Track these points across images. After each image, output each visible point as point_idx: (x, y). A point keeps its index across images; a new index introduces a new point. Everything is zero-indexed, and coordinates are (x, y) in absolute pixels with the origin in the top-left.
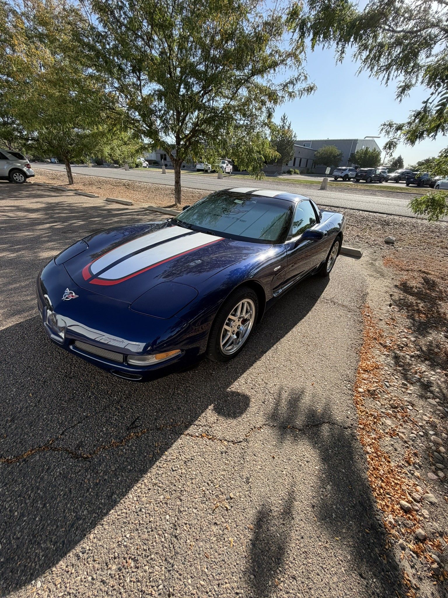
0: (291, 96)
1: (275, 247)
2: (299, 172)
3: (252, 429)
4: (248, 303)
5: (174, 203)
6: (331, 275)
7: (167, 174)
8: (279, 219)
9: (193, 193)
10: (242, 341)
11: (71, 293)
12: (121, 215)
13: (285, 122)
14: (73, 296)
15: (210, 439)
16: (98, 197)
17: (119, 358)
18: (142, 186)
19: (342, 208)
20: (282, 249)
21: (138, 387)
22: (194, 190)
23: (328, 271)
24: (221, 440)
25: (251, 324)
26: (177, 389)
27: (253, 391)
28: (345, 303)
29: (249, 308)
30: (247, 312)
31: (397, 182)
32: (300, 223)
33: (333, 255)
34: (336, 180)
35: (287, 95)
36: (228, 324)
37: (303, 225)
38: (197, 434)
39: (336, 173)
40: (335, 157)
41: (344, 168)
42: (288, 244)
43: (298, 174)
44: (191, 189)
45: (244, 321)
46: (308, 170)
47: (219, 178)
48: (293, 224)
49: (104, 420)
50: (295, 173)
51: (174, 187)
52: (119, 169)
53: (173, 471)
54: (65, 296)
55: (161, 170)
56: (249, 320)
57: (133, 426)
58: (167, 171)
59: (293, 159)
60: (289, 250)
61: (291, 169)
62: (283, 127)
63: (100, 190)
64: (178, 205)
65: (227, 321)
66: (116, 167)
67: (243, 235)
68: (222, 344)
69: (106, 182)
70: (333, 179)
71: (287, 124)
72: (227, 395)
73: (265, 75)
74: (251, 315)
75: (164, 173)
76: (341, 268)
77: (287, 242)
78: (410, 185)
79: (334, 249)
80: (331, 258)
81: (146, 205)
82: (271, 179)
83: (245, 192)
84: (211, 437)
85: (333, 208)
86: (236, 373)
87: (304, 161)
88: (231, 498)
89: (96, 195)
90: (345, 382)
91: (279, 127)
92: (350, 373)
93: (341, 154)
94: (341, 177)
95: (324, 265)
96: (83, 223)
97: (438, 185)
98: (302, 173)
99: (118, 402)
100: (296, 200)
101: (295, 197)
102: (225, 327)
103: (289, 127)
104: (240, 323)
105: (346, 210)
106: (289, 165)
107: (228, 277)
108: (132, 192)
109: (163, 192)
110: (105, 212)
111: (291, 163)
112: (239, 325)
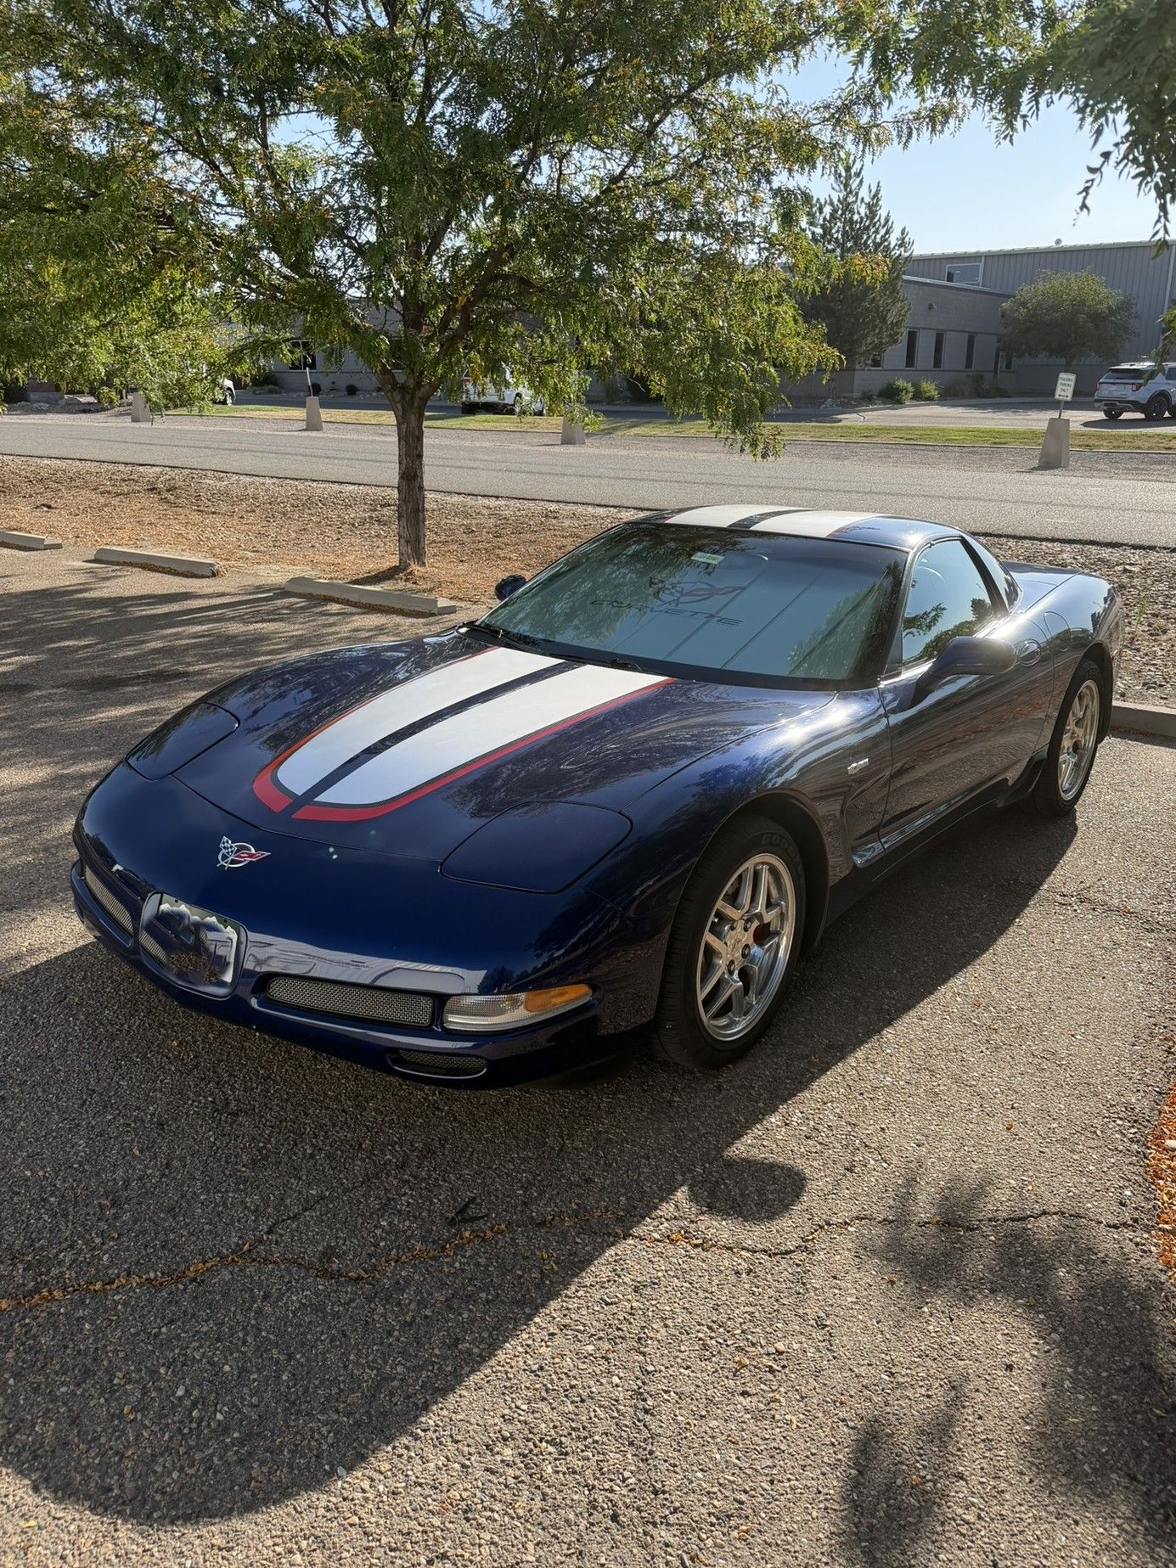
0: (867, 141)
1: (845, 698)
2: (935, 393)
3: (821, 1227)
4: (773, 871)
5: (394, 561)
6: (1084, 814)
7: (328, 433)
8: (854, 608)
9: (467, 516)
10: (759, 1005)
11: (240, 848)
12: (170, 620)
13: (854, 184)
14: (251, 856)
15: (696, 1246)
16: (59, 546)
17: (421, 1013)
18: (235, 491)
19: (1135, 547)
20: (873, 704)
21: (447, 1132)
22: (469, 501)
23: (1068, 797)
24: (730, 1249)
25: (785, 943)
26: (571, 1136)
27: (811, 1142)
28: (1133, 905)
29: (774, 893)
30: (769, 905)
32: (935, 619)
33: (1080, 732)
34: (1113, 418)
35: (850, 137)
36: (716, 931)
37: (946, 624)
38: (656, 1236)
39: (1110, 390)
40: (1097, 318)
41: (1145, 365)
42: (894, 689)
43: (930, 399)
44: (456, 499)
45: (763, 934)
46: (979, 379)
47: (568, 440)
48: (901, 625)
49: (375, 1204)
50: (919, 397)
51: (395, 494)
52: (100, 416)
53: (607, 1304)
54: (224, 857)
55: (299, 413)
56: (778, 933)
57: (462, 1216)
58: (326, 414)
59: (903, 337)
60: (894, 711)
61: (901, 383)
62: (847, 207)
63: (53, 516)
64: (414, 567)
65: (712, 918)
66: (86, 409)
67: (732, 667)
68: (701, 995)
69: (73, 481)
70: (1101, 415)
71: (864, 193)
72: (730, 1164)
73: (761, 74)
74: (782, 916)
75: (313, 425)
76: (1127, 788)
77: (883, 684)
79: (1077, 710)
80: (1076, 747)
81: (275, 574)
82: (806, 431)
83: (725, 524)
84: (700, 1241)
85: (1093, 549)
86: (750, 1099)
87: (954, 349)
88: (781, 1353)
89: (49, 541)
90: (1119, 1122)
91: (827, 210)
92: (1142, 1103)
93: (1125, 306)
94: (1136, 406)
95: (1044, 768)
96: (27, 659)
98: (950, 395)
99: (402, 1167)
100: (913, 539)
101: (906, 530)
102: (708, 937)
103: (873, 208)
104: (748, 938)
105: (1153, 556)
106: (886, 364)
107: (699, 789)
108: (196, 517)
109: (333, 515)
110: (98, 612)
111: (895, 355)
112: (747, 946)
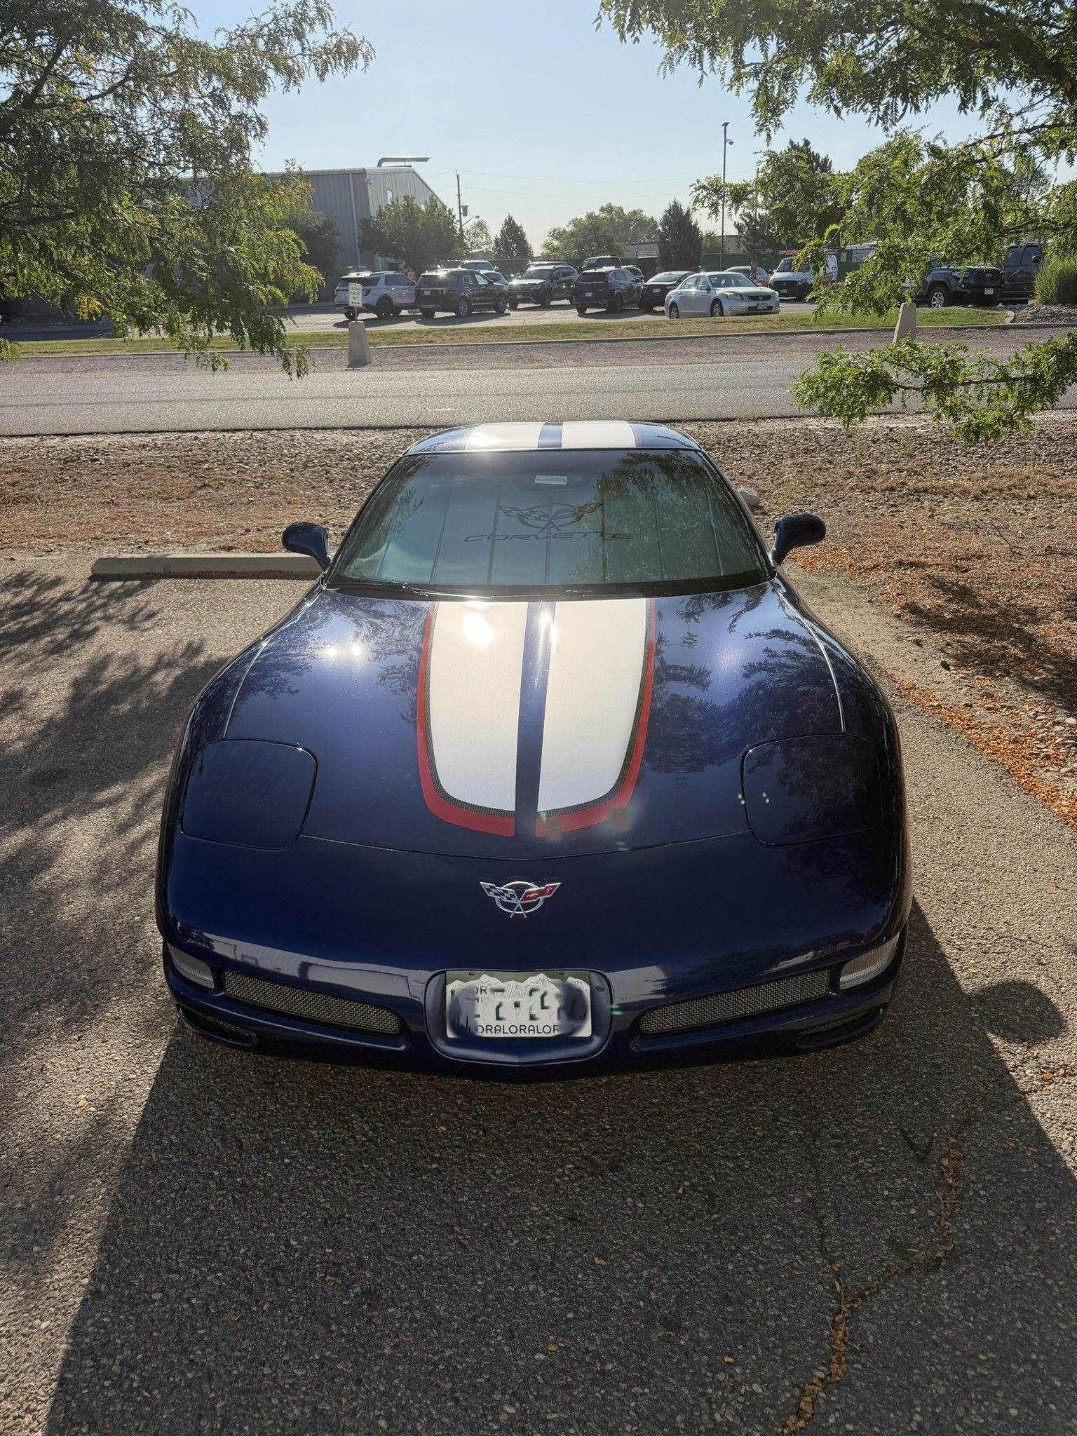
15: (1066, 1075)
17: (818, 987)
31: (545, 306)
38: (1036, 1082)
39: (342, 296)
41: (366, 274)
57: (918, 1149)
70: (342, 317)
78: (589, 311)
84: (1062, 1070)
94: (368, 308)
97: (673, 304)
